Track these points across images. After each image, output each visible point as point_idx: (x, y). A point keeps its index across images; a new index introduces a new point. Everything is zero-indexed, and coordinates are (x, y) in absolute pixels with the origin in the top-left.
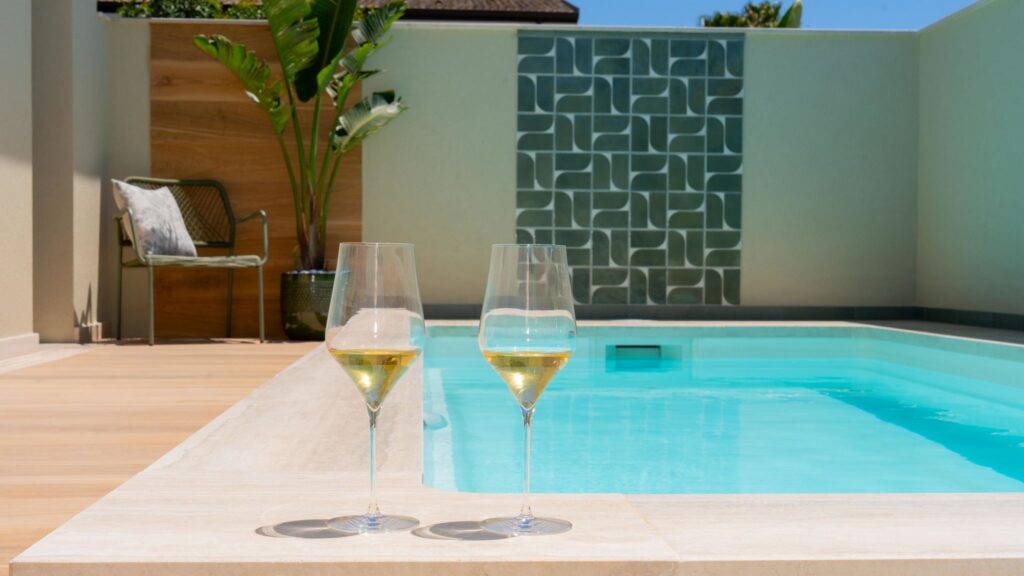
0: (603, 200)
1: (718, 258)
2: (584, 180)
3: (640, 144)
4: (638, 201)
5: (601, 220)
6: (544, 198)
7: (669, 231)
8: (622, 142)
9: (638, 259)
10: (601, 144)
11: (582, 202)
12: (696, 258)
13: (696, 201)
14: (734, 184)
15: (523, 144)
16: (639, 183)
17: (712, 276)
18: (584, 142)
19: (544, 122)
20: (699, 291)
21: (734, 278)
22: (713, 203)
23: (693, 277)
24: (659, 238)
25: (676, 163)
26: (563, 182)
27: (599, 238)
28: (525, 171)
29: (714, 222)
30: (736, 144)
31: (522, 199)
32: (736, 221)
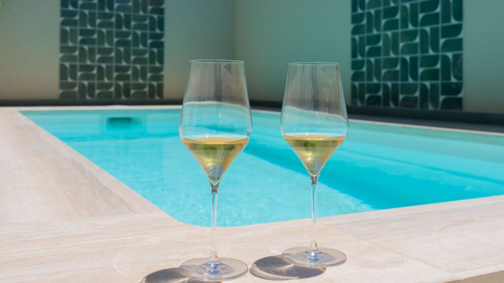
0: (102, 51)
1: (154, 78)
2: (93, 42)
3: (119, 26)
4: (118, 52)
5: (101, 60)
6: (73, 49)
7: (131, 66)
8: (110, 25)
9: (118, 78)
10: (101, 25)
11: (92, 52)
12: (144, 78)
13: (144, 52)
14: (160, 45)
15: (63, 23)
16: (119, 44)
17: (151, 86)
18: (93, 23)
19: (74, 14)
20: (145, 93)
21: (160, 87)
22: (152, 54)
23: (143, 86)
24: (127, 68)
25: (135, 36)
26: (83, 42)
27: (100, 69)
28: (64, 36)
29: (152, 62)
30: (162, 28)
31: (63, 49)
32: (161, 61)
